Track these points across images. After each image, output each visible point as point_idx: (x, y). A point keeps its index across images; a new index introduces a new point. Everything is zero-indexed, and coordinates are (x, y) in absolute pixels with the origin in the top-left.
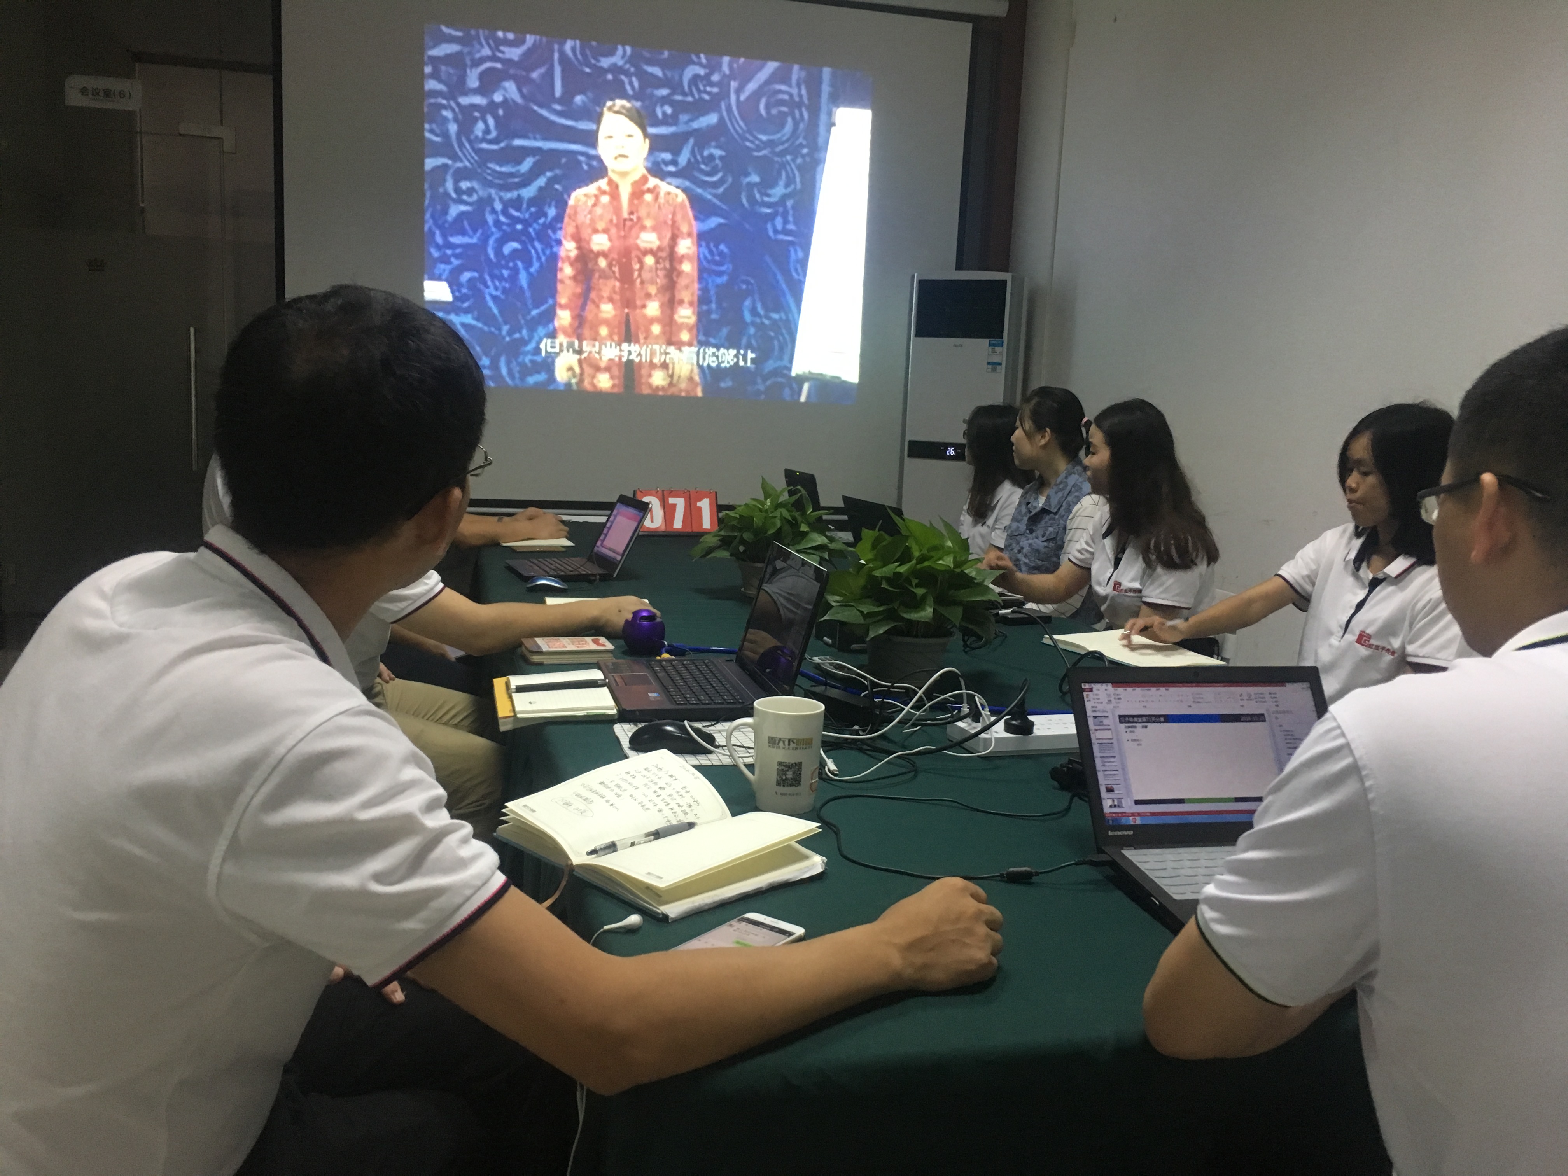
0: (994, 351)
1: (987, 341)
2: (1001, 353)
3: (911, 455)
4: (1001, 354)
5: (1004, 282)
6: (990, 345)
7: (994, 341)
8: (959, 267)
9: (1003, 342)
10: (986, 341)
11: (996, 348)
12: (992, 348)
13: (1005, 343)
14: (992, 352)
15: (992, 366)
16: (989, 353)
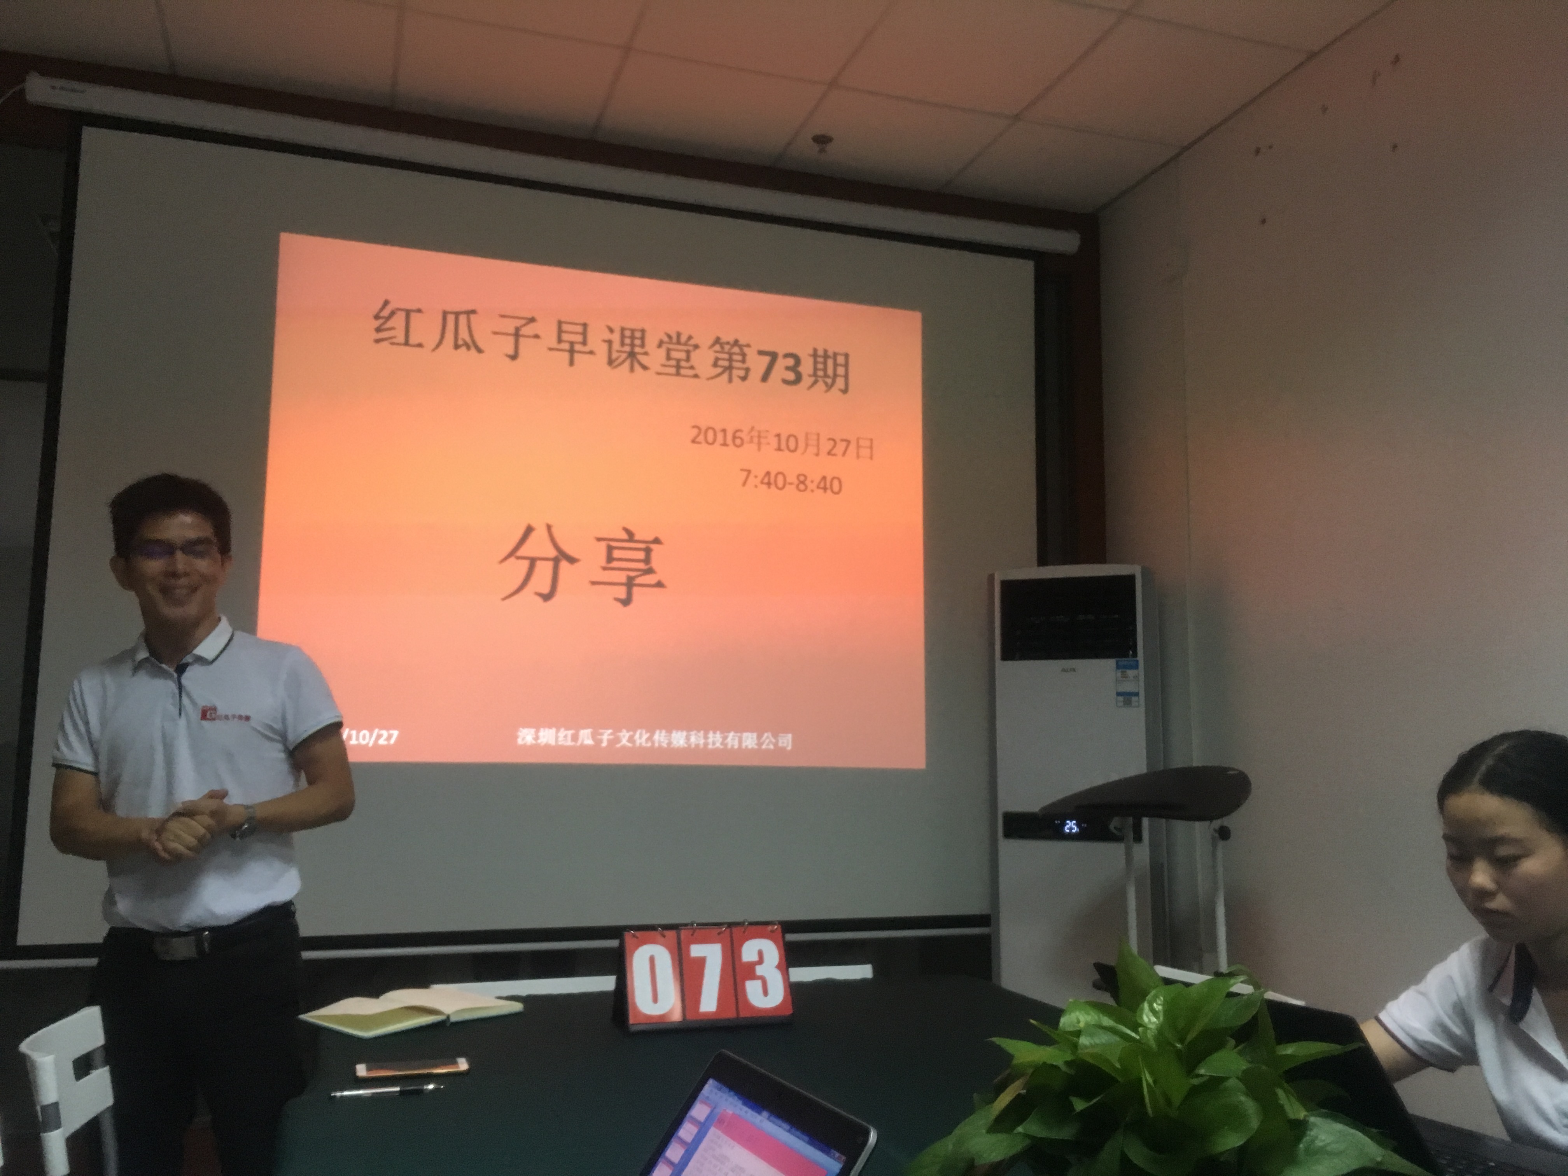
0: (1125, 676)
1: (1113, 661)
2: (1136, 677)
3: (1008, 835)
5: (1131, 579)
6: (1118, 667)
7: (1124, 661)
8: (1043, 561)
9: (1137, 661)
10: (1111, 663)
12: (1122, 672)
13: (1141, 663)
14: (1122, 677)
15: (1124, 698)
16: (1118, 679)
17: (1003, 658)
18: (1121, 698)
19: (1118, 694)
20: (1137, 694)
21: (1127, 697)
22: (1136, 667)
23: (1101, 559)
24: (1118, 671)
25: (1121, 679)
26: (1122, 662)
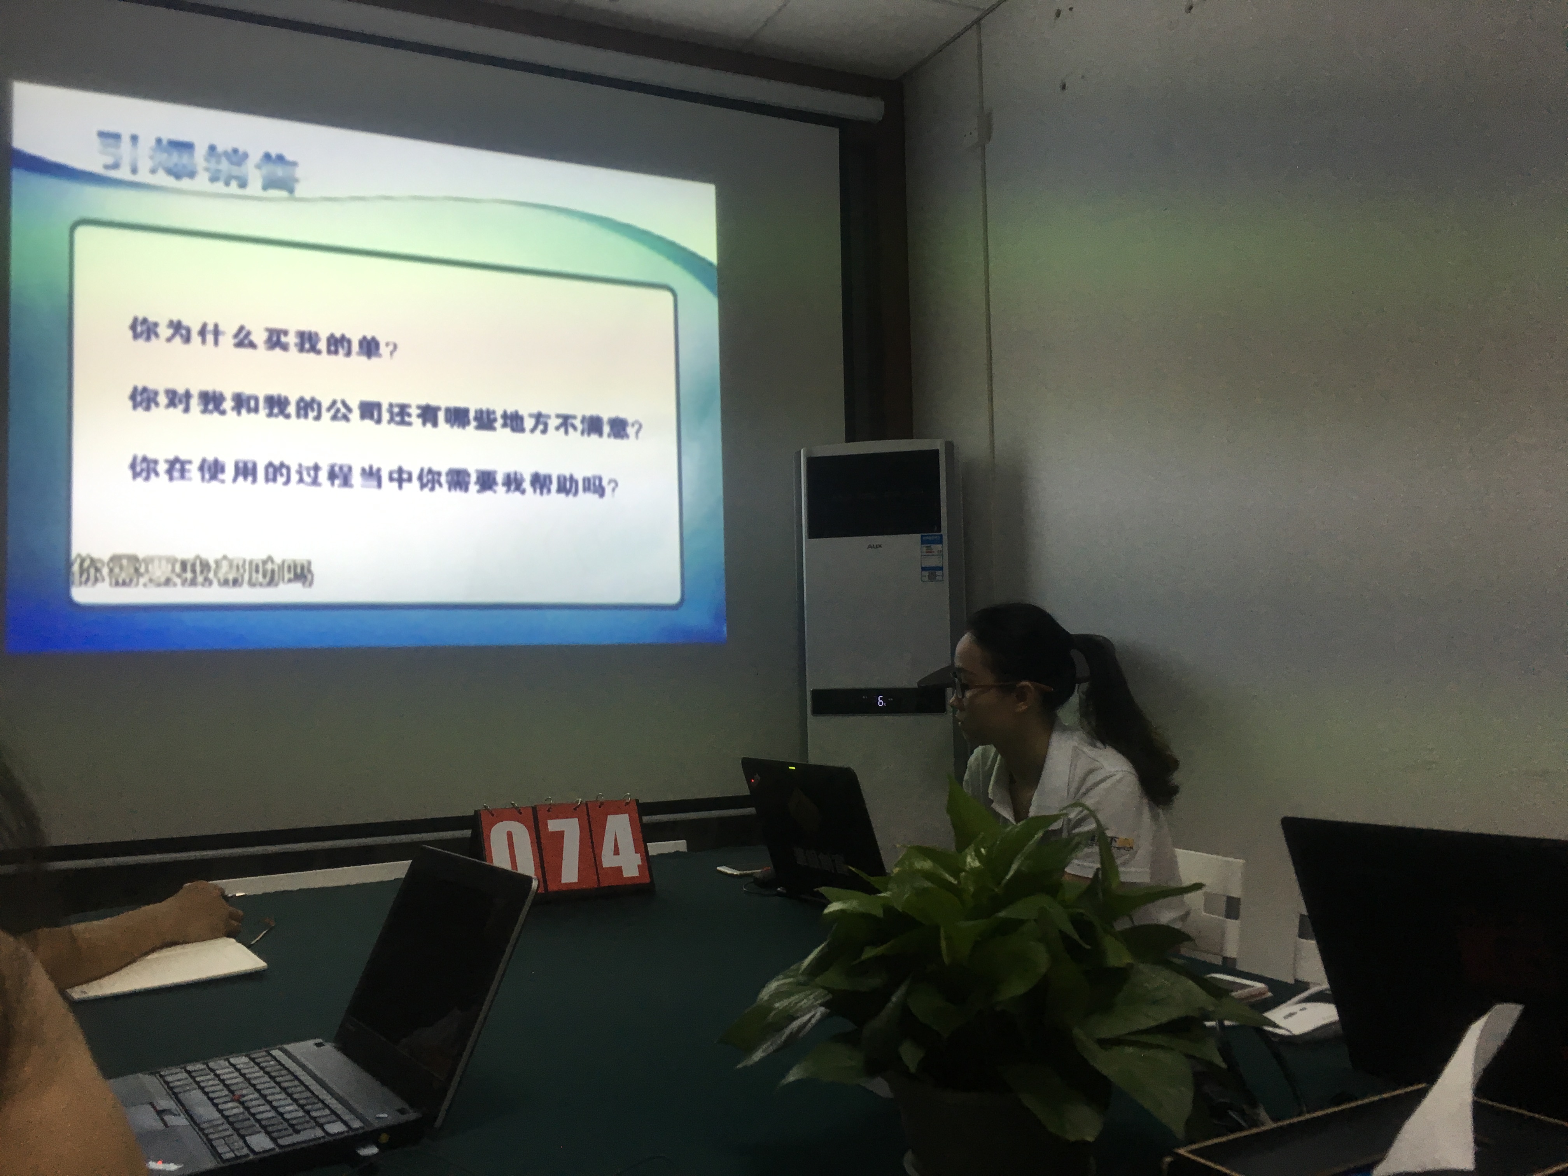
0: (929, 551)
1: (918, 536)
2: (941, 552)
3: (817, 711)
4: (940, 555)
5: (935, 453)
6: (923, 542)
7: (929, 536)
8: (851, 436)
9: (941, 536)
10: (916, 538)
11: (933, 546)
12: (927, 547)
13: (945, 538)
14: (927, 552)
15: (929, 573)
16: (923, 554)
17: (812, 535)
18: (926, 573)
19: (923, 569)
20: (941, 569)
21: (932, 571)
22: (941, 542)
23: (907, 434)
24: (923, 545)
25: (926, 554)
26: (927, 538)
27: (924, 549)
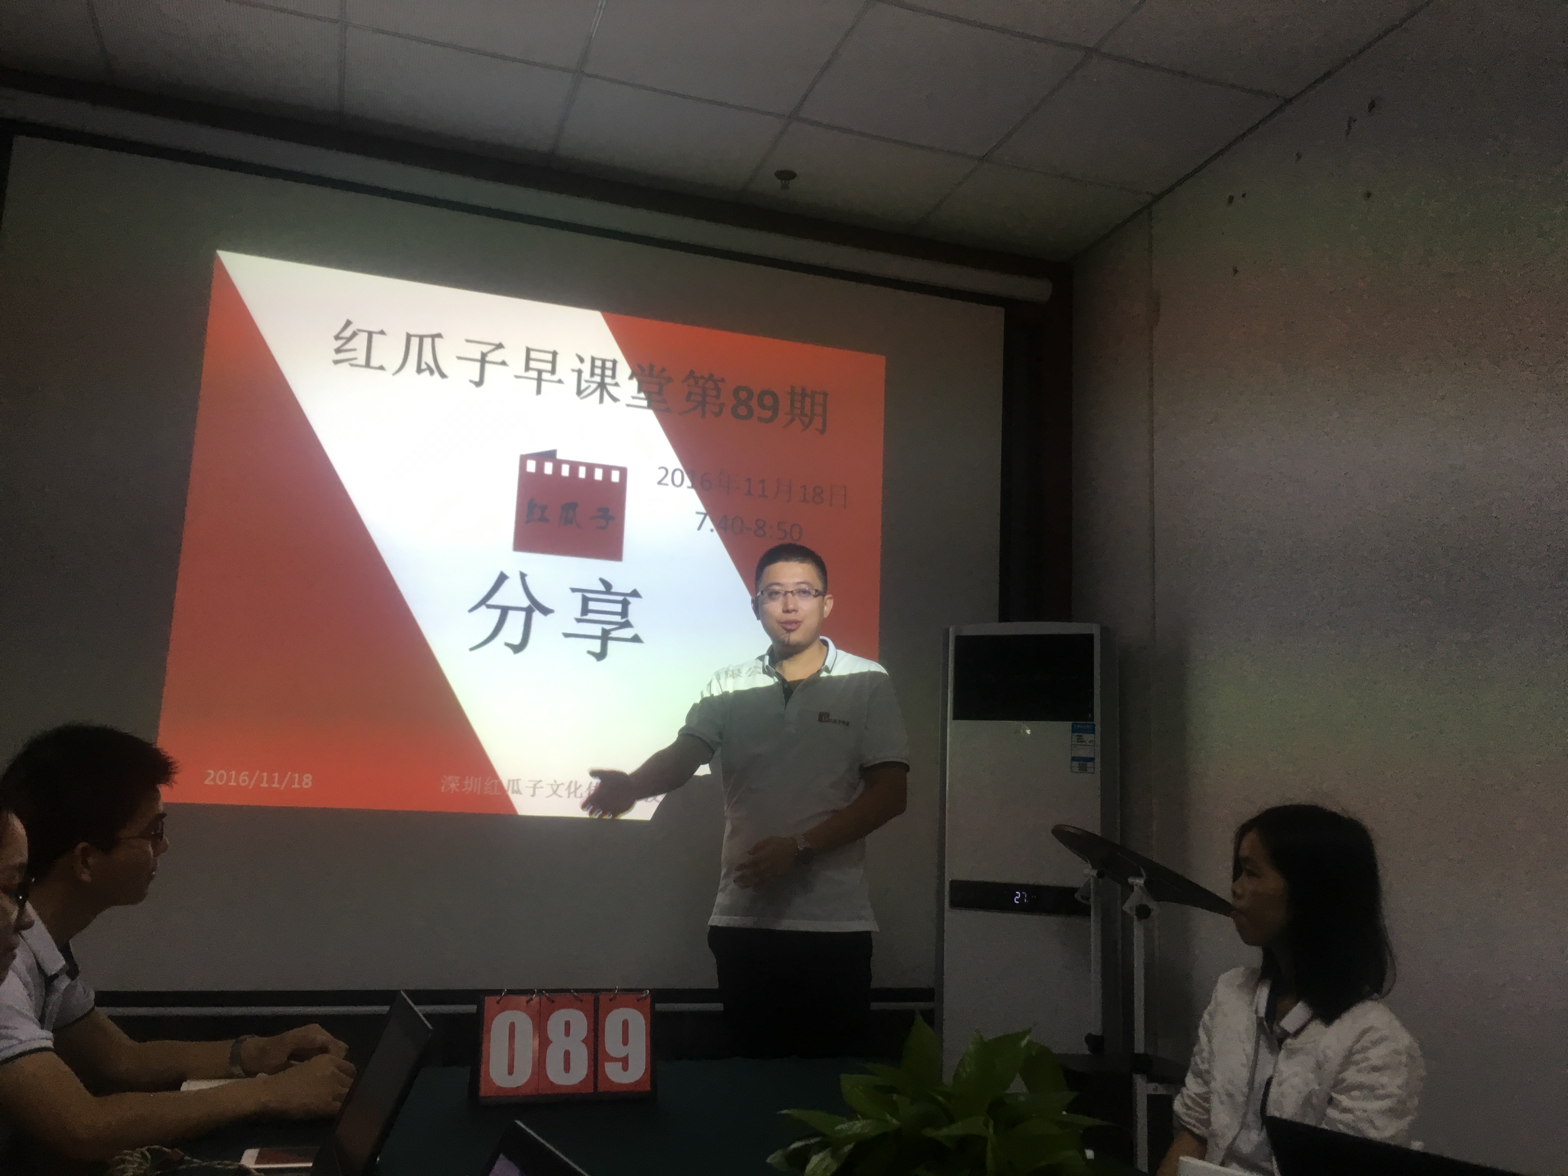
0: (1080, 740)
1: (1068, 725)
2: (1092, 742)
3: (955, 904)
4: (1092, 745)
5: (1091, 637)
6: (1073, 731)
7: (1080, 724)
9: (1094, 725)
11: (1084, 735)
12: (1077, 736)
13: (1098, 728)
14: (1078, 742)
15: (1079, 764)
16: (1073, 743)
17: (956, 717)
18: (1076, 764)
19: (1074, 759)
20: (1092, 760)
21: (1083, 763)
22: (1093, 731)
23: (1066, 616)
24: (1073, 734)
25: (1077, 743)
26: (1079, 726)
27: (1075, 738)
